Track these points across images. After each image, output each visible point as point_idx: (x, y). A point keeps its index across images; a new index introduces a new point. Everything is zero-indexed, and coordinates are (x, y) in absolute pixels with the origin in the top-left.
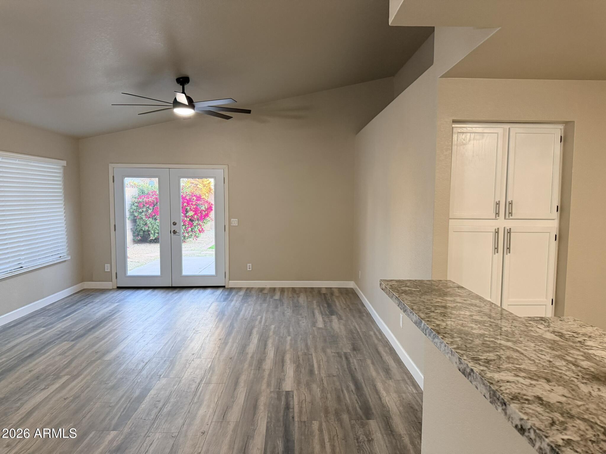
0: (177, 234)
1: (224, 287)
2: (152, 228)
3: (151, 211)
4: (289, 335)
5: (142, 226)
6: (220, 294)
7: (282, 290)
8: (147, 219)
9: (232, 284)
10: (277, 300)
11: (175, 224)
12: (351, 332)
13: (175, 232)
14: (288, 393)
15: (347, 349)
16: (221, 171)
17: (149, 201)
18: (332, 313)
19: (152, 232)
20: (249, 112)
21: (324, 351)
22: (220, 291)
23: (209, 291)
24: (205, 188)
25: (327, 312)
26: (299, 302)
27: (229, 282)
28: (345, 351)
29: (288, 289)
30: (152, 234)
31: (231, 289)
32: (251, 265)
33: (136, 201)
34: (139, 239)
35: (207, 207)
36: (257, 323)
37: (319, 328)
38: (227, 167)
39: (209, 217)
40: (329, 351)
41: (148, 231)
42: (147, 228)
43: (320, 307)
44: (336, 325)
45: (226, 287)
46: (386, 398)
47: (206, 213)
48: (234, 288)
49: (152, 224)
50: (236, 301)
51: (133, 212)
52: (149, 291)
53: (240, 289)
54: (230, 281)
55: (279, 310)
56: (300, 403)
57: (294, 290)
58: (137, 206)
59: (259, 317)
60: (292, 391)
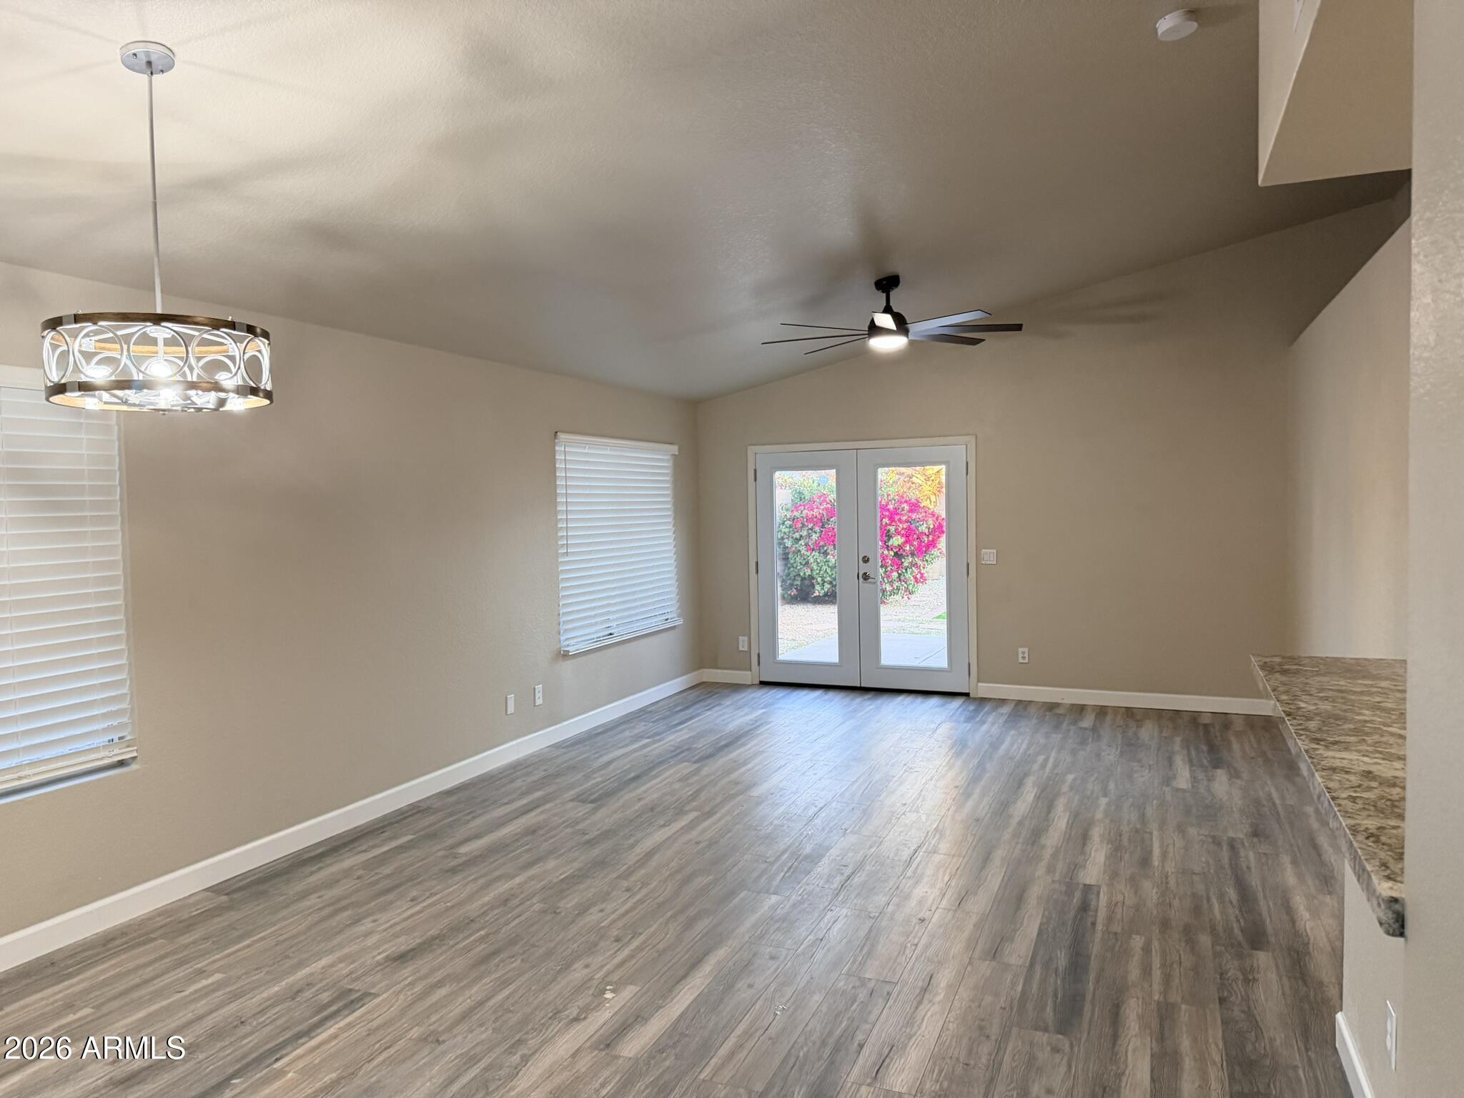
0: (870, 580)
1: (967, 695)
2: (818, 572)
3: (818, 535)
4: (1105, 795)
5: (798, 568)
6: (958, 709)
7: (1102, 711)
8: (808, 554)
9: (984, 689)
10: (1086, 729)
11: (866, 560)
12: (1257, 803)
13: (866, 577)
14: (1087, 888)
15: (1239, 832)
16: (960, 450)
17: (813, 515)
18: (1217, 764)
19: (819, 580)
20: (1018, 327)
21: (1181, 829)
22: (957, 703)
23: (934, 701)
24: (929, 483)
25: (1205, 762)
26: (1138, 738)
27: (977, 685)
28: (1231, 834)
29: (1116, 709)
30: (818, 584)
31: (983, 701)
32: (1026, 650)
33: (788, 517)
34: (793, 594)
35: (932, 526)
36: (1036, 767)
37: (1178, 790)
38: (974, 439)
39: (936, 549)
40: (1192, 831)
41: (811, 577)
42: (808, 572)
43: (1188, 750)
44: (1221, 785)
45: (971, 696)
46: (1308, 923)
47: (930, 539)
48: (990, 699)
49: (818, 563)
50: (991, 724)
51: (783, 538)
52: (818, 693)
53: (1003, 701)
54: (979, 684)
55: (1088, 748)
56: (1112, 907)
57: (1130, 712)
58: (790, 527)
59: (1041, 758)
60: (1099, 887)
